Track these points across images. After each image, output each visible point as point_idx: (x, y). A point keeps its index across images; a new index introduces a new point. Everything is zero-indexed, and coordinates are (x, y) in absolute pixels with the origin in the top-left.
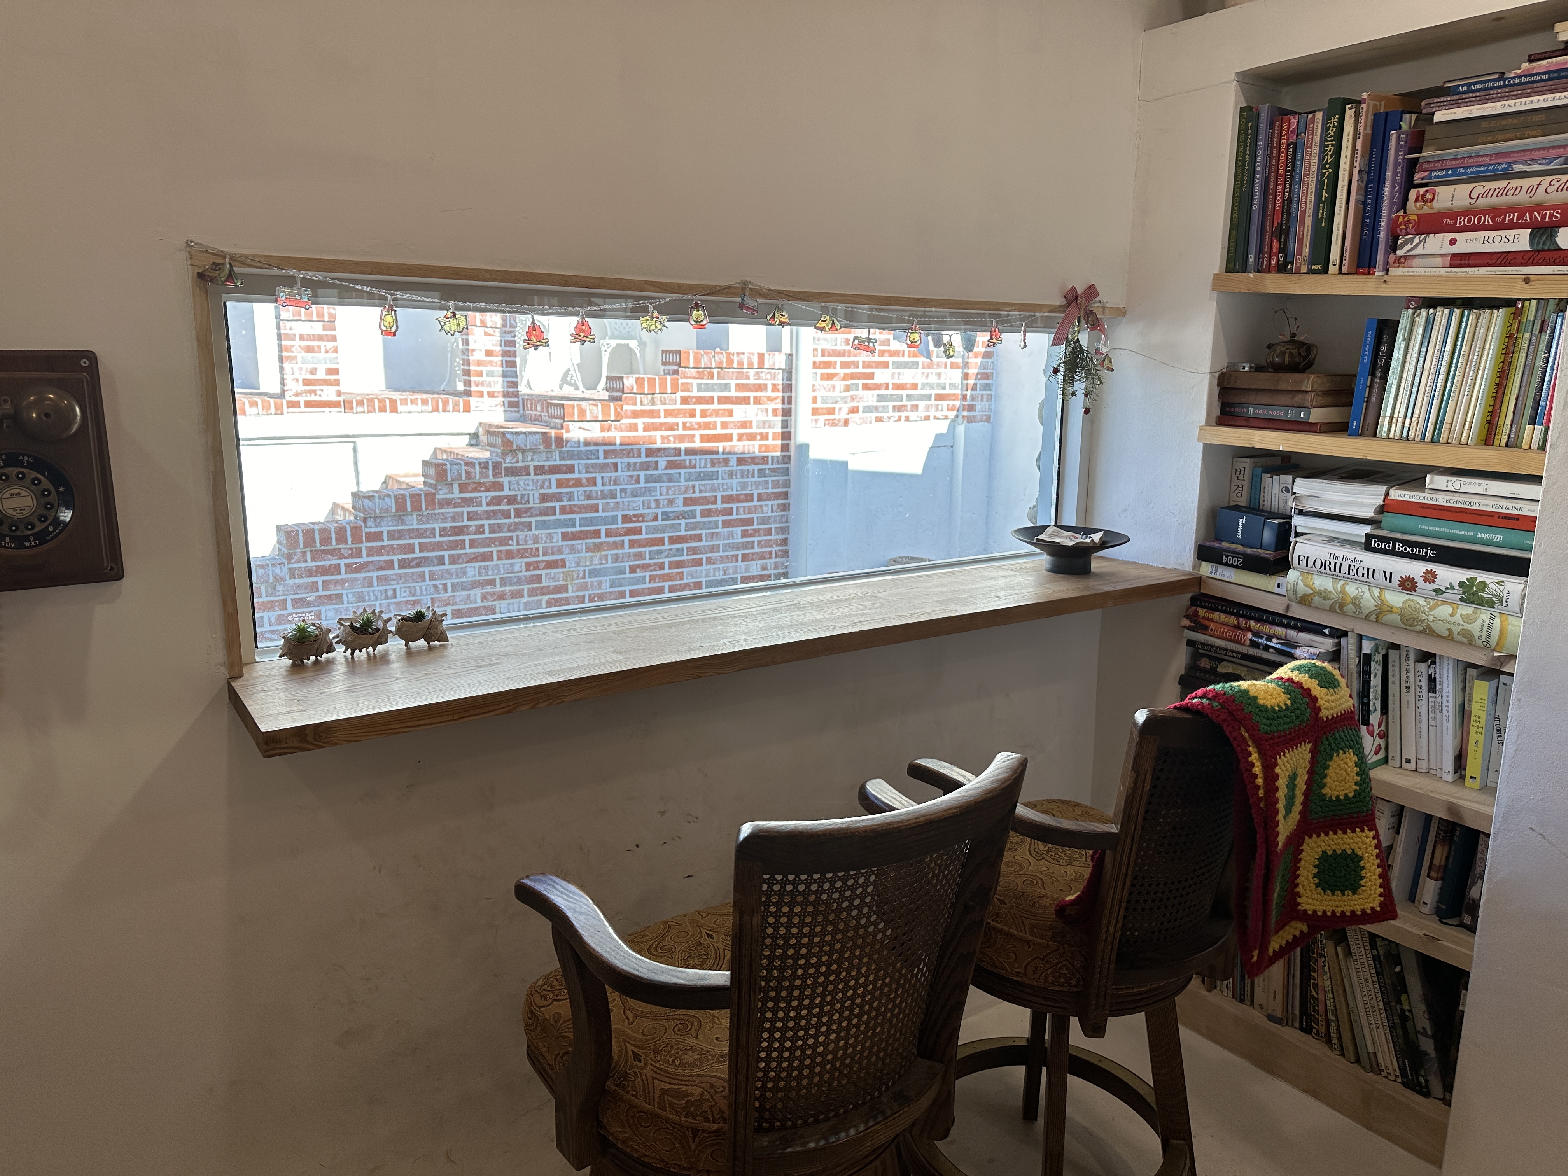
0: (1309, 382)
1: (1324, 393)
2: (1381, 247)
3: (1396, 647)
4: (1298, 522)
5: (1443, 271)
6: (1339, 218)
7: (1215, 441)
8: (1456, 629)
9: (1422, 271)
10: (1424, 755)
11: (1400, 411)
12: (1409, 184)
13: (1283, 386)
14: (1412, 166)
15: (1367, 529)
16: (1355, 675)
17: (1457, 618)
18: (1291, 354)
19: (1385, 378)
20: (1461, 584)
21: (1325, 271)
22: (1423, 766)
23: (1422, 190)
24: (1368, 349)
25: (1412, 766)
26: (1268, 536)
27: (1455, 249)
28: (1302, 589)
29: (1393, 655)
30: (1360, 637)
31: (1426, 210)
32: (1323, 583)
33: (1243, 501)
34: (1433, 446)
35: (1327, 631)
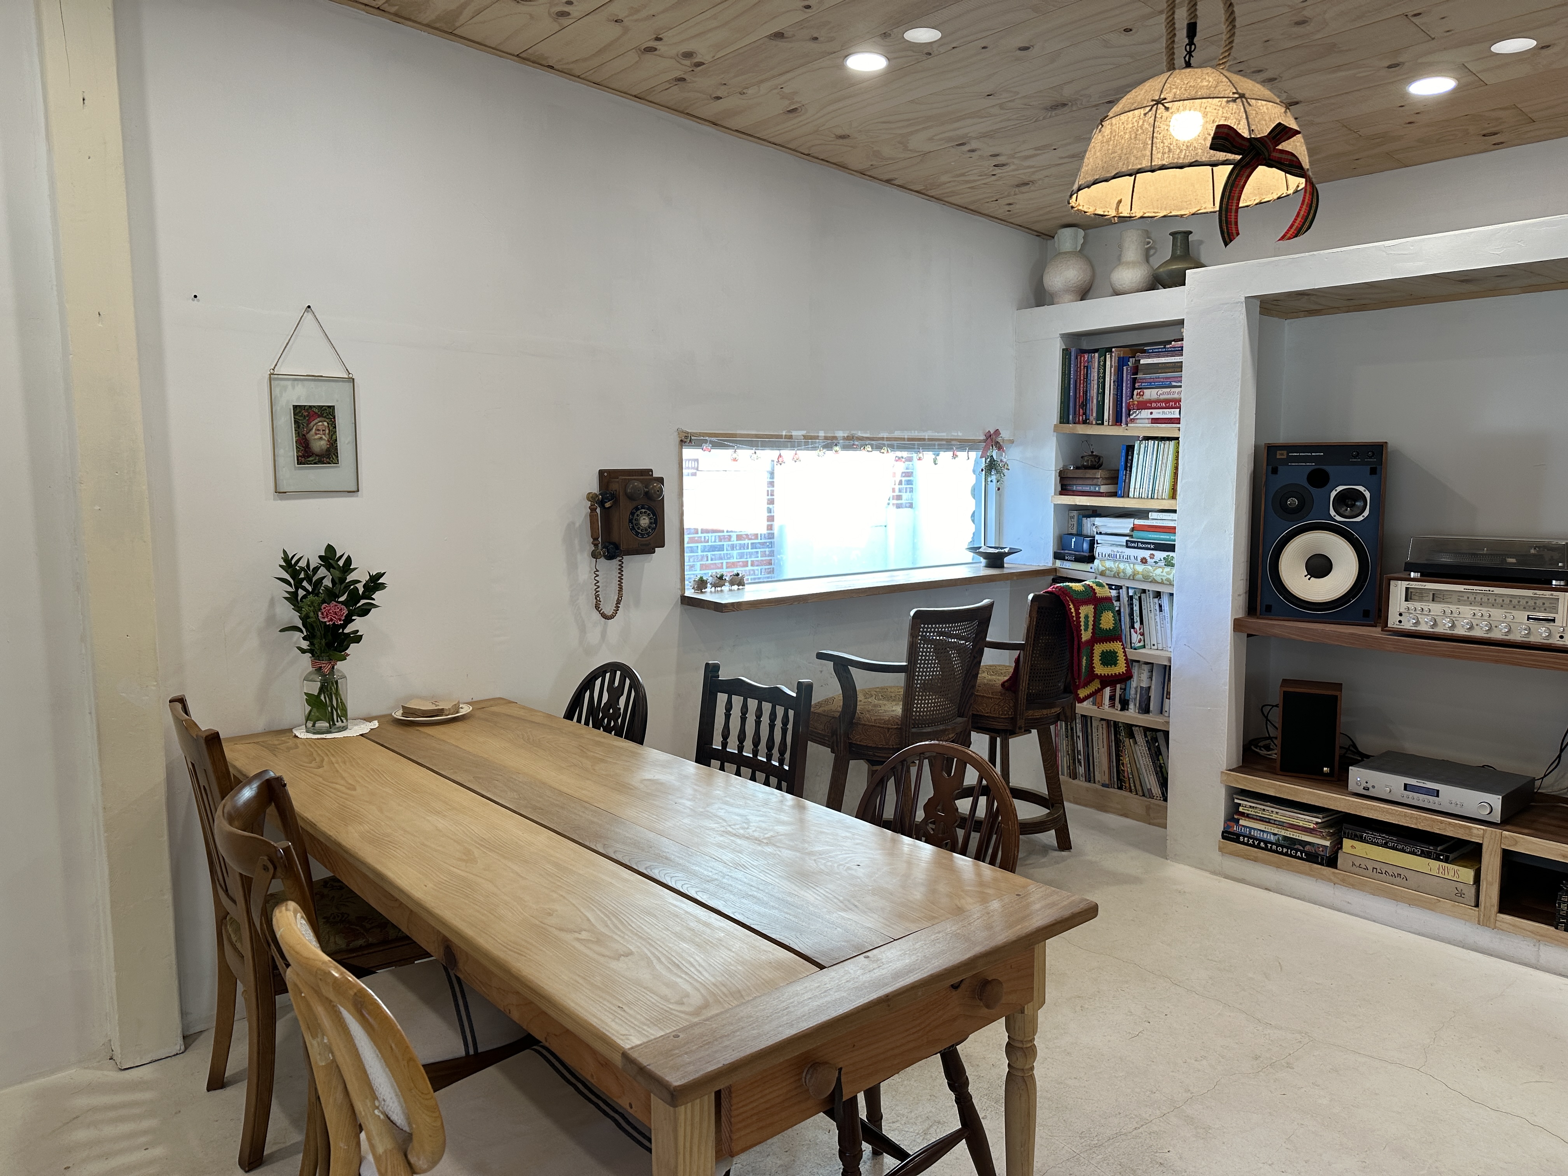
0: (1099, 474)
1: (1106, 478)
2: (1124, 415)
3: (1144, 591)
4: (1097, 537)
5: (1149, 425)
6: (1106, 401)
7: (1059, 502)
8: (1164, 578)
9: (1141, 425)
10: (1160, 641)
11: (1138, 486)
12: (1134, 388)
13: (1087, 476)
14: (1134, 381)
15: (1128, 538)
16: (1127, 606)
17: (1164, 574)
18: (1091, 461)
19: (1131, 471)
20: (1164, 558)
21: (1103, 424)
22: (1160, 647)
23: (1139, 391)
24: (1123, 459)
25: (1155, 647)
26: (1086, 546)
27: (1153, 416)
28: (1101, 568)
29: (1143, 596)
30: (1128, 588)
31: (1141, 399)
32: (1109, 564)
33: (1074, 531)
34: (1152, 500)
35: (1113, 587)
